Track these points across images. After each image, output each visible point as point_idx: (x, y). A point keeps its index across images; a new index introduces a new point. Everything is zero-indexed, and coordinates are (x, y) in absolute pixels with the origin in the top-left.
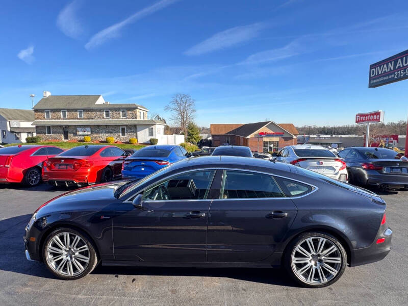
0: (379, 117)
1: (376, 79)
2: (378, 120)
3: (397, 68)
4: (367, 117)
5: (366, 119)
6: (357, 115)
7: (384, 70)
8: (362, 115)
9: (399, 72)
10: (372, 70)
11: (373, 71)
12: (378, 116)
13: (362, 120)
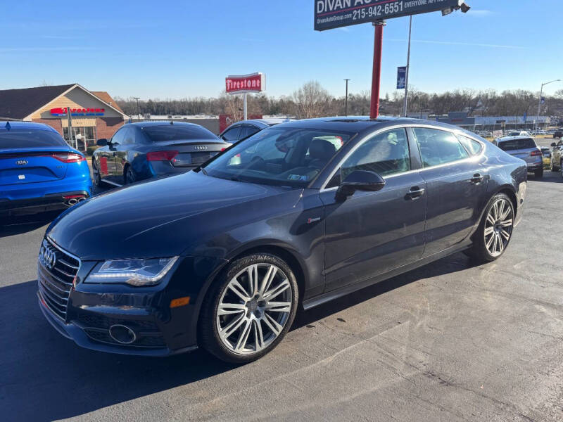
0: (260, 84)
1: (325, 17)
2: (258, 89)
3: (355, 4)
4: (242, 83)
5: (242, 86)
6: (227, 79)
7: (336, 5)
8: (234, 80)
9: (359, 11)
10: (319, 3)
11: (321, 5)
12: (258, 81)
13: (236, 88)
